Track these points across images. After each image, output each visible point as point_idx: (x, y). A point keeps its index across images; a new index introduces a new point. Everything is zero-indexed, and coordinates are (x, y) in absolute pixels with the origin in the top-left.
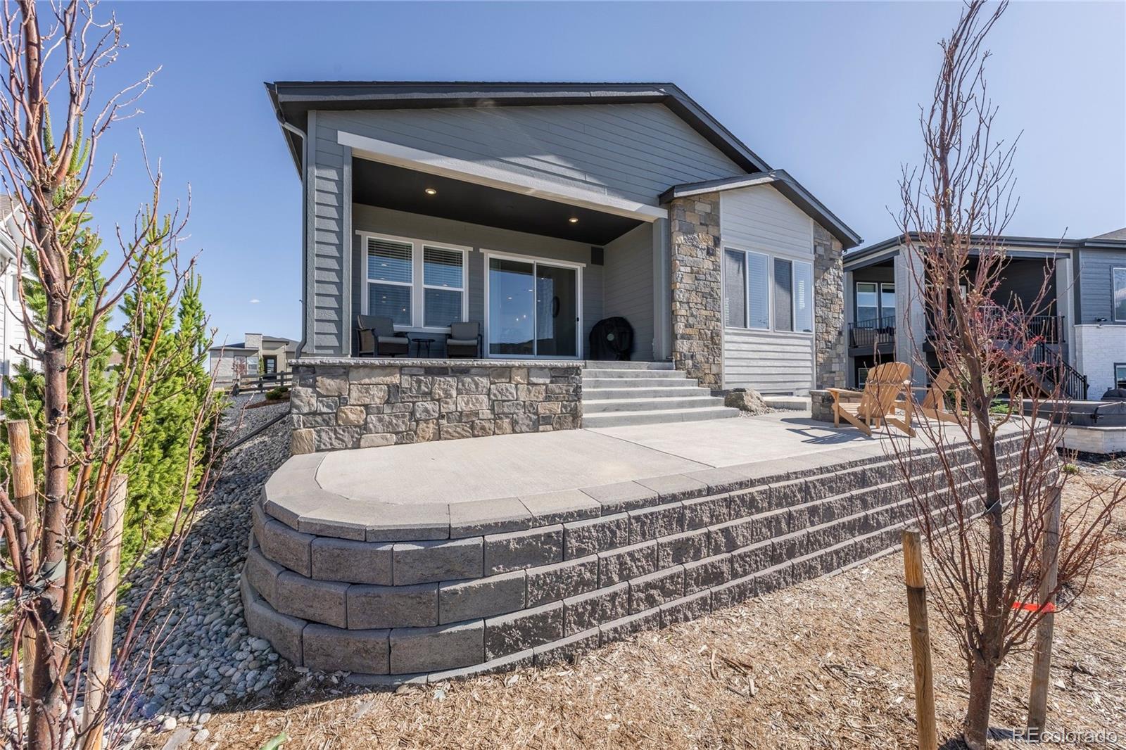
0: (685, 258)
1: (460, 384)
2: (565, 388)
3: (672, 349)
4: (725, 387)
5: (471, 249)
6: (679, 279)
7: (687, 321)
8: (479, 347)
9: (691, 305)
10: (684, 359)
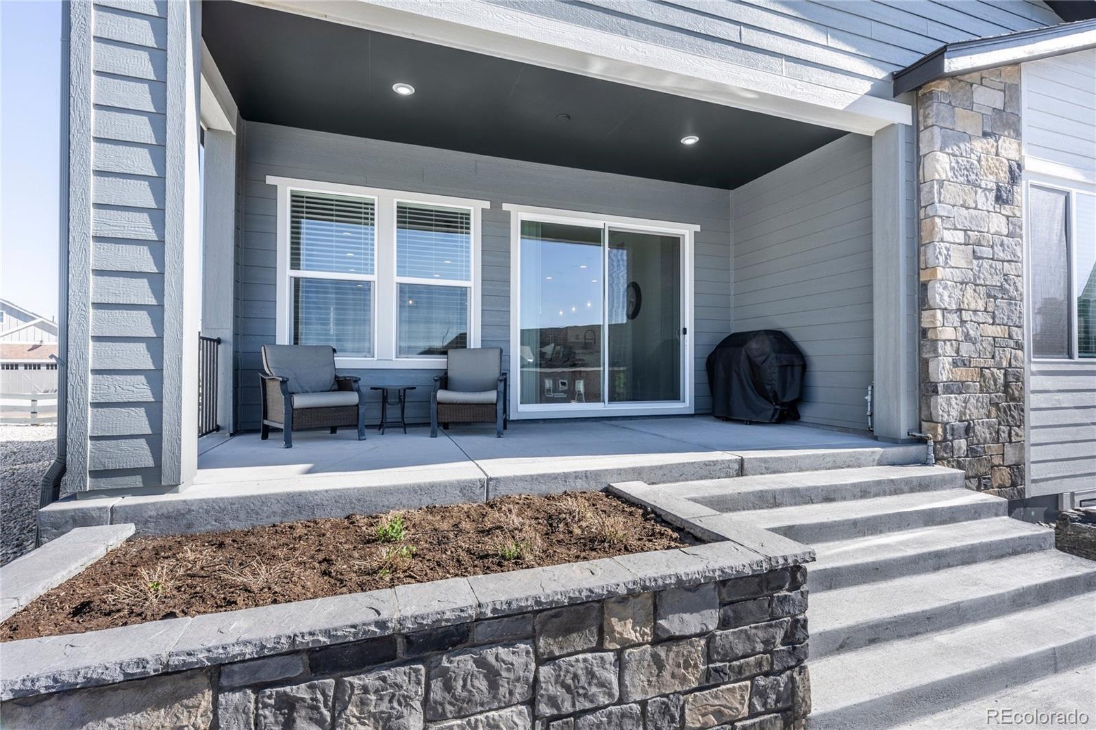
0: (955, 212)
1: (437, 685)
2: (761, 634)
3: (924, 416)
4: (1032, 491)
5: (487, 205)
6: (941, 260)
7: (957, 351)
8: (500, 406)
9: (966, 316)
10: (951, 438)
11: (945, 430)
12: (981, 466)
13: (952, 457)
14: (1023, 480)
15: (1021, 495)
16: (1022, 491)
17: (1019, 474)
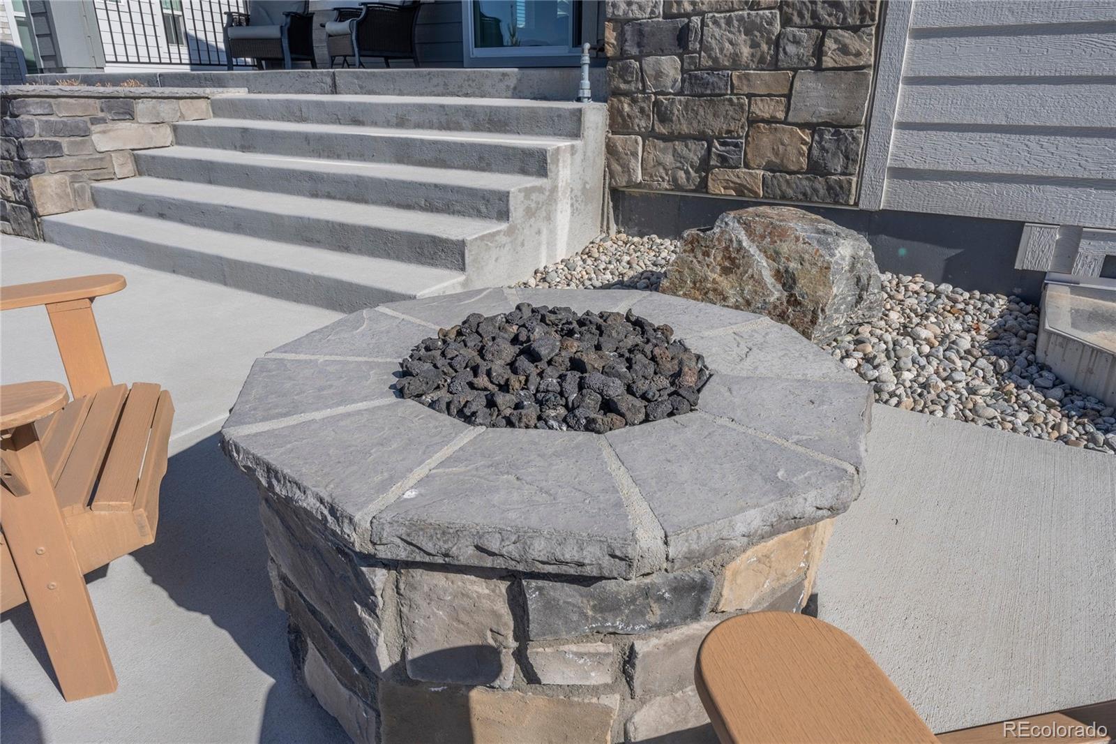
10: (634, 51)
11: (621, 38)
12: (715, 115)
13: (643, 91)
14: (851, 162)
15: (837, 195)
16: (841, 187)
17: (838, 148)
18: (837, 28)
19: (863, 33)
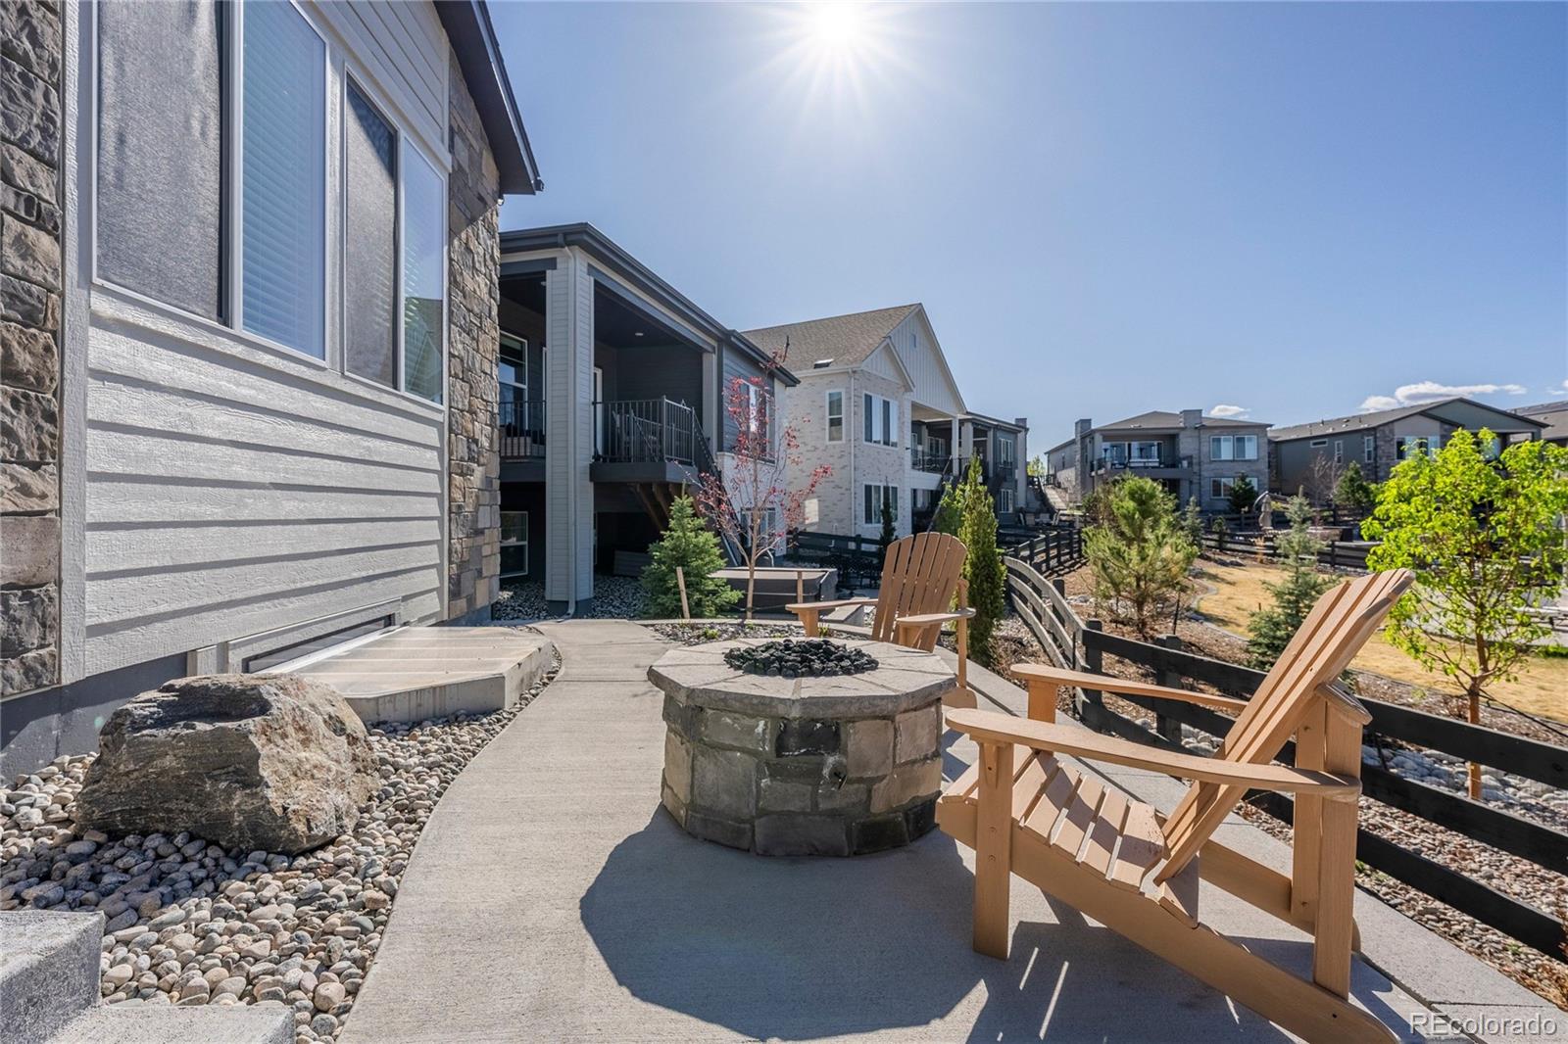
14: (48, 630)
15: (39, 677)
16: (44, 665)
17: (34, 614)
18: (12, 463)
19: (45, 471)
